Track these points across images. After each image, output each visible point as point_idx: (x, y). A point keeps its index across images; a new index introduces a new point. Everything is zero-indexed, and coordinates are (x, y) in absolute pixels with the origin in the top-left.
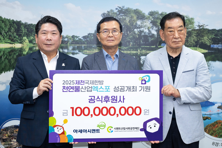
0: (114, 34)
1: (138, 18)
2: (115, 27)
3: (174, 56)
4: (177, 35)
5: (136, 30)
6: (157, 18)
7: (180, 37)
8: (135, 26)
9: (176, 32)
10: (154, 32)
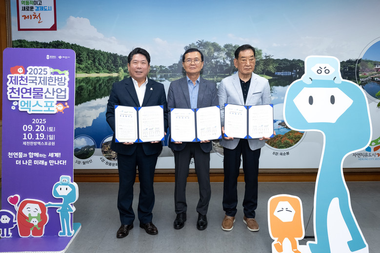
0: (196, 63)
1: (215, 50)
2: (197, 57)
3: (246, 81)
4: (248, 63)
5: (213, 60)
6: (231, 50)
7: (251, 65)
8: (213, 57)
9: (248, 60)
10: (228, 62)
